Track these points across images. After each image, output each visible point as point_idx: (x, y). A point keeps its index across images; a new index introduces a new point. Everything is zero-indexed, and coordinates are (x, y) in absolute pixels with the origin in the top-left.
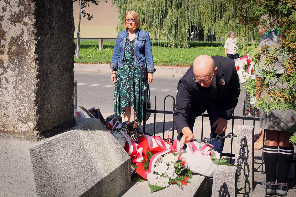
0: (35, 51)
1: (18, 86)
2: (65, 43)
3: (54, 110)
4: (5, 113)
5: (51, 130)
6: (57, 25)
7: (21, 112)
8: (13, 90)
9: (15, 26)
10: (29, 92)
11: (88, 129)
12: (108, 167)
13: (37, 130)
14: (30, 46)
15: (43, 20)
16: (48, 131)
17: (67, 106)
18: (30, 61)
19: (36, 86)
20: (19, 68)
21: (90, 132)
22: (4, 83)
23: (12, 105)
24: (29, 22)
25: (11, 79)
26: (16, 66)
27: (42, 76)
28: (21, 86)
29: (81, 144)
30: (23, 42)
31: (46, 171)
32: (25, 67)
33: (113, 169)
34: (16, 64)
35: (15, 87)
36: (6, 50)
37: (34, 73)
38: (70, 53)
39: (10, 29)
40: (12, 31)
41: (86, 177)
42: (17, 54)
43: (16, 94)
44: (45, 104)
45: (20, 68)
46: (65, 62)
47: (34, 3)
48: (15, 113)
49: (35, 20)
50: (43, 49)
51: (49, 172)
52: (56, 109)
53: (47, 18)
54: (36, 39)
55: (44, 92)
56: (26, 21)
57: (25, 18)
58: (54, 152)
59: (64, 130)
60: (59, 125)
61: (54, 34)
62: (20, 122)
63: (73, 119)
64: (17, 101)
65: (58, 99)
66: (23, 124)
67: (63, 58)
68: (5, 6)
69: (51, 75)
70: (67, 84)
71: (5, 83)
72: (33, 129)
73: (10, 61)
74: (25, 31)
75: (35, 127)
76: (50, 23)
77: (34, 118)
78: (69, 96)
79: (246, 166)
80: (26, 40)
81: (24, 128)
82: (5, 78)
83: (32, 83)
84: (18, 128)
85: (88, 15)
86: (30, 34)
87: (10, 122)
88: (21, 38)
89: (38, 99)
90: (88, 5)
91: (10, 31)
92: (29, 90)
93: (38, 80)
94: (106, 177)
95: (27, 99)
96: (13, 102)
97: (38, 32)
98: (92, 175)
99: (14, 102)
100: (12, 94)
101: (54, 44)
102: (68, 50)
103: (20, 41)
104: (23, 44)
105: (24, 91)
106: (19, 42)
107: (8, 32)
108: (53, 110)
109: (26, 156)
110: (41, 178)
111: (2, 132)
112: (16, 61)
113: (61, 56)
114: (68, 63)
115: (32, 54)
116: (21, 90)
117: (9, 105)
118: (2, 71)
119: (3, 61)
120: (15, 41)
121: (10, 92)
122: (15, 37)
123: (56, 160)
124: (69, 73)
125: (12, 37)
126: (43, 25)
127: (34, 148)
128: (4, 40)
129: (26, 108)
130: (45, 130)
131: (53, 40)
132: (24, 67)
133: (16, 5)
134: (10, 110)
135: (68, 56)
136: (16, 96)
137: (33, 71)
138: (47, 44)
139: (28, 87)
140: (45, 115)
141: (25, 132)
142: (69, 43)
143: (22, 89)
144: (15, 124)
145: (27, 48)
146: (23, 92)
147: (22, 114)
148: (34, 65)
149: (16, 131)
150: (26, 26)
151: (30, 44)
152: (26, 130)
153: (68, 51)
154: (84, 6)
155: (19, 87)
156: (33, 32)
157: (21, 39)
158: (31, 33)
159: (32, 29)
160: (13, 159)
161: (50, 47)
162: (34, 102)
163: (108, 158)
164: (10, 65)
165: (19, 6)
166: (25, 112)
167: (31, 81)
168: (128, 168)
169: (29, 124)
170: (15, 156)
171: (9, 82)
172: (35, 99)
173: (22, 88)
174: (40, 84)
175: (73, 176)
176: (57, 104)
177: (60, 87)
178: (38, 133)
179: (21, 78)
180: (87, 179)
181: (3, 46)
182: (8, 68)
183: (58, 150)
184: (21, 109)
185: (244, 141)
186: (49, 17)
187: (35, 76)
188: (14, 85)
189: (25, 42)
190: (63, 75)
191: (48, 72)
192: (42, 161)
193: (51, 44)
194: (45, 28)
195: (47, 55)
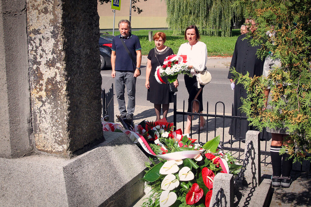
0: (66, 90)
1: (54, 116)
2: (93, 77)
3: (84, 132)
4: (45, 137)
5: (82, 148)
6: (85, 64)
7: (57, 137)
8: (50, 119)
9: (50, 69)
10: (62, 121)
12: (131, 174)
13: (70, 150)
14: (62, 85)
15: (72, 63)
16: (79, 149)
17: (96, 127)
18: (62, 97)
19: (68, 116)
20: (54, 102)
22: (43, 113)
23: (50, 131)
24: (61, 67)
25: (48, 111)
26: (52, 101)
27: (73, 108)
28: (56, 116)
29: (108, 157)
30: (56, 82)
31: (76, 184)
32: (59, 102)
33: (136, 175)
34: (52, 99)
35: (51, 117)
36: (44, 88)
37: (66, 106)
38: (97, 84)
39: (46, 72)
40: (48, 73)
41: (111, 184)
42: (52, 91)
43: (53, 122)
44: (76, 129)
46: (93, 93)
47: (64, 52)
48: (52, 137)
49: (65, 65)
50: (73, 86)
51: (79, 184)
52: (86, 131)
53: (75, 61)
54: (66, 80)
55: (75, 120)
56: (58, 66)
57: (57, 63)
58: (83, 167)
59: (93, 146)
60: (89, 143)
61: (82, 73)
62: (56, 144)
63: (102, 136)
64: (54, 127)
65: (87, 123)
66: (59, 146)
67: (91, 90)
68: (42, 54)
69: (81, 105)
70: (95, 109)
71: (44, 113)
72: (66, 150)
73: (47, 97)
74: (58, 73)
75: (68, 148)
76: (79, 64)
77: (67, 141)
79: (253, 165)
80: (59, 81)
81: (60, 148)
82: (44, 109)
83: (64, 114)
84: (55, 149)
85: (138, 9)
86: (61, 76)
87: (49, 143)
88: (54, 79)
89: (70, 126)
90: (139, 1)
91: (46, 73)
92: (63, 119)
93: (70, 111)
94: (129, 183)
95: (61, 127)
96: (51, 129)
97: (68, 73)
98: (116, 183)
100: (50, 122)
101: (82, 80)
104: (57, 84)
105: (59, 120)
106: (53, 82)
109: (60, 173)
110: (72, 190)
111: (43, 151)
112: (52, 96)
113: (89, 89)
114: (96, 93)
115: (64, 91)
116: (56, 120)
117: (47, 131)
118: (42, 104)
119: (42, 96)
120: (50, 81)
121: (48, 121)
122: (50, 78)
123: (86, 173)
125: (48, 78)
126: (72, 67)
127: (66, 166)
128: (42, 80)
129: (61, 133)
130: (77, 149)
131: (82, 77)
133: (50, 53)
134: (49, 135)
135: (96, 87)
136: (53, 124)
137: (65, 104)
138: (76, 81)
139: (62, 117)
140: (77, 137)
141: (61, 151)
143: (57, 119)
144: (52, 145)
145: (60, 87)
148: (66, 100)
149: (54, 151)
150: (59, 70)
151: (61, 83)
152: (61, 150)
153: (96, 83)
154: (134, 1)
156: (64, 74)
159: (63, 72)
160: (50, 175)
161: (79, 84)
162: (67, 128)
163: (132, 166)
164: (47, 100)
165: (52, 54)
166: (60, 136)
169: (63, 145)
170: (52, 173)
171: (47, 113)
172: (67, 126)
173: (57, 118)
174: (71, 114)
175: (100, 185)
176: (86, 127)
177: (89, 113)
178: (71, 152)
179: (56, 110)
180: (112, 186)
181: (42, 85)
182: (45, 102)
183: (87, 165)
184: (57, 134)
185: (251, 145)
186: (77, 60)
187: (67, 109)
188: (51, 115)
189: (58, 82)
190: (91, 103)
191: (78, 103)
192: (73, 176)
193: (80, 81)
194: (75, 69)
195: (76, 91)
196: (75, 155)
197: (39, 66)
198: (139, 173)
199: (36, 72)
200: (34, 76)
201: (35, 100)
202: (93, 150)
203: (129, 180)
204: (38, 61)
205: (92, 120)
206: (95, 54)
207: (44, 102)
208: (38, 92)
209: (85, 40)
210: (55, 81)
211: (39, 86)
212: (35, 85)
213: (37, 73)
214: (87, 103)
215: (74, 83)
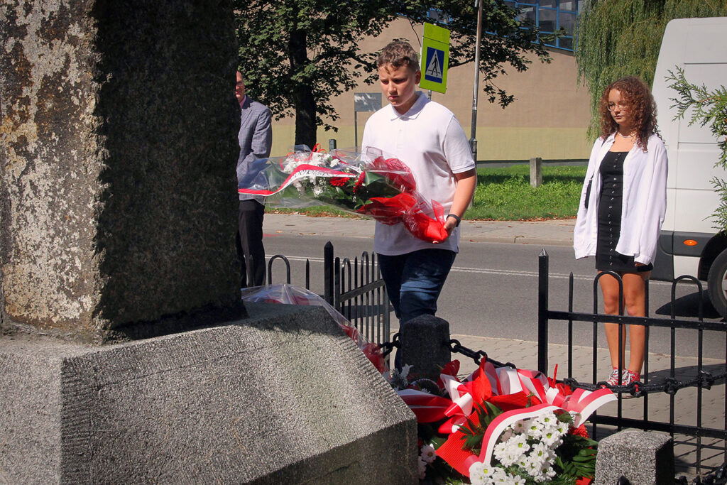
0: (96, 110)
1: (59, 202)
2: (204, 96)
4: (30, 273)
5: (153, 323)
6: (174, 47)
7: (66, 270)
8: (47, 212)
9: (50, 47)
10: (81, 216)
11: (278, 329)
12: (327, 433)
13: (104, 316)
14: (82, 96)
15: (125, 32)
16: (144, 323)
17: (211, 264)
18: (83, 135)
19: (101, 201)
20: (60, 154)
21: (284, 337)
22: (28, 195)
23: (46, 251)
24: (81, 35)
25: (44, 185)
26: (54, 150)
27: (120, 177)
28: (64, 202)
29: (244, 364)
30: (68, 86)
31: (105, 420)
32: (74, 152)
33: (345, 440)
34: (54, 145)
35: (51, 205)
36: (33, 110)
37: (94, 166)
38: (220, 124)
40: (45, 61)
41: (244, 449)
42: (56, 119)
43: (55, 222)
44: (130, 249)
45: (63, 154)
46: (202, 147)
48: (52, 272)
49: (96, 30)
50: (125, 106)
51: (117, 424)
52: (169, 266)
53: (137, 29)
54: (99, 80)
55: (129, 220)
56: (73, 34)
57: (71, 26)
58: (144, 376)
60: (183, 312)
61: (161, 71)
62: (62, 295)
63: (235, 298)
64: (57, 239)
65: (178, 243)
66: (70, 301)
67: (194, 136)
69: (153, 176)
70: (211, 205)
71: (32, 195)
72: (91, 314)
73: (40, 139)
74: (73, 58)
75: (98, 308)
76: (149, 40)
77: (94, 283)
78: (220, 236)
80: (76, 83)
81: (72, 310)
82: (31, 181)
83: (88, 192)
84: (59, 311)
85: (502, 93)
86: (82, 65)
87: (41, 295)
88: (63, 78)
89: (105, 234)
90: (503, 72)
91: (39, 61)
92: (83, 210)
93: (107, 186)
94: (316, 459)
95: (76, 235)
96: (48, 245)
97: (105, 59)
98: (265, 448)
99: (50, 243)
100: (45, 223)
101: (161, 96)
102: (213, 116)
103: (61, 86)
104: (69, 93)
105: (71, 212)
106: (60, 88)
107: (37, 65)
108: (159, 267)
110: (86, 436)
111: (26, 323)
112: (53, 137)
113: (188, 130)
114: (214, 150)
115: (88, 117)
116: (65, 212)
117: (38, 253)
118: (25, 165)
119: (26, 139)
120: (52, 84)
121: (42, 219)
122: (52, 75)
123: (150, 396)
124: (218, 177)
125: (46, 77)
126: (124, 44)
127: (78, 359)
128: (27, 85)
129: (76, 258)
130: (132, 319)
131: (161, 85)
132: (72, 151)
134: (43, 266)
135: (214, 131)
136: (55, 228)
137: (91, 160)
138: (137, 94)
139: (81, 202)
140: (133, 279)
141: (75, 320)
142: (218, 99)
143: (68, 210)
144: (52, 301)
145: (76, 102)
146: (70, 217)
147: (68, 274)
148: (94, 146)
149: (54, 320)
150: (75, 47)
151: (82, 90)
152: (77, 315)
153: (214, 119)
154: (491, 74)
155: (61, 204)
156: (90, 61)
157: (64, 80)
158: (84, 63)
159: (88, 53)
160: (22, 386)
161: (149, 103)
162: (94, 240)
163: (333, 409)
164: (41, 149)
166: (73, 268)
167: (86, 189)
168: (406, 445)
169: (82, 298)
170: (27, 377)
171: (40, 191)
172: (95, 233)
173: (67, 206)
174: (112, 195)
176: (173, 254)
177: (184, 210)
178: (108, 324)
179: (65, 182)
180: (245, 455)
181: (27, 101)
182: (36, 157)
183: (161, 372)
184: (65, 260)
186: (145, 24)
187: (97, 175)
188: (50, 200)
189: (72, 88)
190: (196, 179)
191: (141, 166)
192: (99, 394)
193: (151, 96)
194: (133, 54)
195: (137, 124)
196: (123, 337)
197: (21, 40)
198: (359, 436)
199: (13, 62)
200: (7, 75)
201: (6, 153)
202: (194, 332)
203: (317, 452)
204: (19, 25)
205: (196, 236)
206: (214, 24)
207: (30, 158)
208: (17, 125)
210: (63, 84)
211: (20, 106)
212: (10, 104)
213: (15, 65)
214: (179, 175)
215: (128, 97)
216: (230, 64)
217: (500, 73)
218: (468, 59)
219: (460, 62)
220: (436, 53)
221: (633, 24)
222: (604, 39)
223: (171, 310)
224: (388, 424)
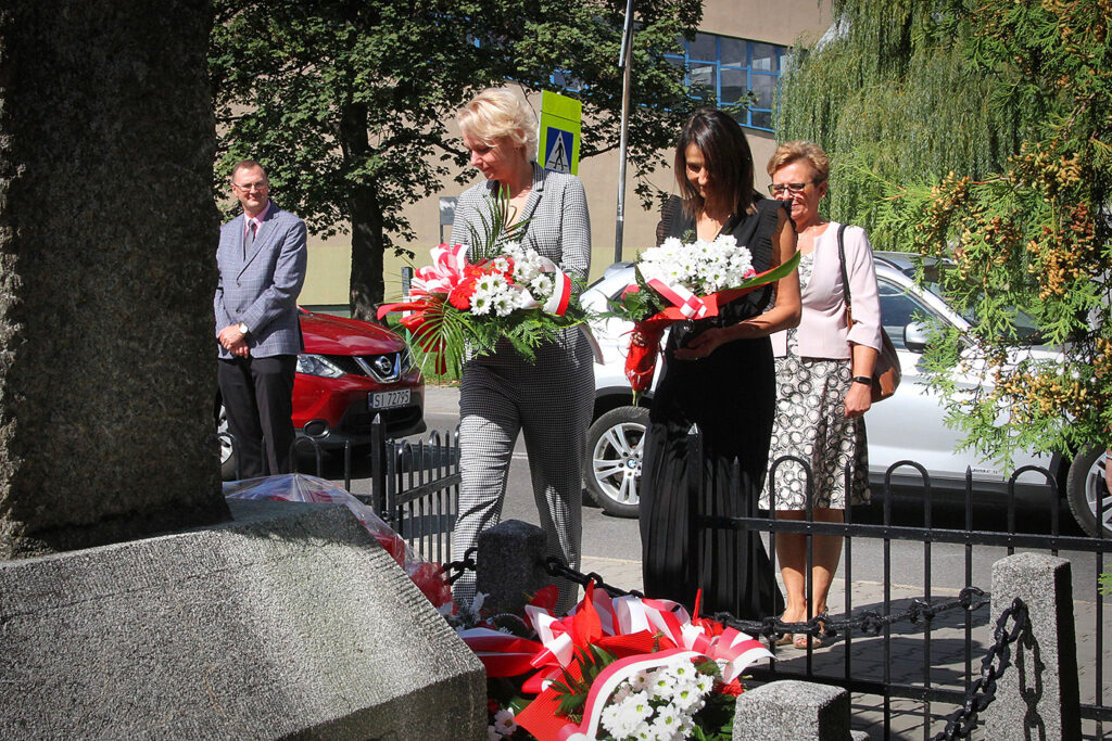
2: (164, 197)
3: (104, 448)
5: (89, 527)
6: (118, 126)
11: (276, 537)
12: (348, 689)
13: (14, 517)
15: (44, 105)
16: (72, 526)
17: (177, 442)
19: (9, 349)
21: (283, 549)
27: (37, 314)
29: (224, 587)
31: (13, 667)
33: (374, 699)
38: (188, 237)
41: (222, 711)
44: (53, 420)
46: (161, 272)
50: (45, 212)
51: (30, 672)
52: (112, 444)
53: (62, 100)
54: (6, 174)
55: (51, 377)
58: (72, 604)
60: (134, 512)
61: (99, 161)
65: (125, 411)
67: (150, 256)
69: (87, 313)
70: (175, 355)
76: (81, 116)
78: (190, 402)
79: (1032, 730)
89: (16, 397)
93: (17, 327)
94: (330, 726)
97: (18, 146)
98: (253, 711)
101: (99, 197)
102: (177, 226)
108: (97, 446)
113: (140, 246)
114: (180, 275)
123: (80, 632)
124: (185, 316)
126: (43, 122)
130: (57, 521)
131: (99, 181)
135: (180, 248)
138: (62, 194)
140: (58, 462)
142: (185, 201)
153: (180, 230)
161: (80, 208)
163: (357, 655)
168: (469, 709)
174: (25, 341)
175: (152, 700)
176: (118, 428)
177: (134, 363)
178: (20, 528)
180: (222, 719)
183: (97, 598)
185: (1015, 618)
186: (74, 94)
187: (4, 312)
190: (153, 318)
191: (69, 298)
192: (5, 628)
193: (84, 197)
194: (56, 136)
195: (63, 237)
196: (43, 547)
198: (396, 694)
202: (149, 540)
203: (331, 716)
205: (153, 401)
206: (178, 93)
209: (120, 15)
214: (126, 312)
215: (50, 199)
216: (203, 151)
217: (659, 164)
218: (611, 144)
219: (599, 149)
220: (560, 135)
221: (862, 90)
222: (819, 112)
223: (117, 508)
224: (442, 677)
